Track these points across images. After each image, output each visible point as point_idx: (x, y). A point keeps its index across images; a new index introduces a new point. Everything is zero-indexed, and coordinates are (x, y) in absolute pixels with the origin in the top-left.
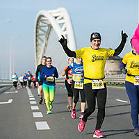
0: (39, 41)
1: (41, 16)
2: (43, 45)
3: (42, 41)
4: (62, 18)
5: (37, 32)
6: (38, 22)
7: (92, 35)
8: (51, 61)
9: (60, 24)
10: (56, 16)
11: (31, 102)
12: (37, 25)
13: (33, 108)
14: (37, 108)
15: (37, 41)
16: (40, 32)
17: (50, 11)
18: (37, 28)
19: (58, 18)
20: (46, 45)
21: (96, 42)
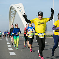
0: (11, 17)
1: (12, 7)
2: (13, 19)
3: (12, 17)
4: (21, 8)
5: (10, 14)
6: (10, 9)
7: (39, 13)
8: (18, 25)
9: (20, 10)
10: (18, 7)
11: (8, 44)
12: (10, 11)
13: (8, 46)
14: (10, 46)
15: (10, 17)
16: (11, 14)
17: (16, 5)
18: (10, 12)
19: (19, 8)
20: (14, 19)
21: (41, 16)
